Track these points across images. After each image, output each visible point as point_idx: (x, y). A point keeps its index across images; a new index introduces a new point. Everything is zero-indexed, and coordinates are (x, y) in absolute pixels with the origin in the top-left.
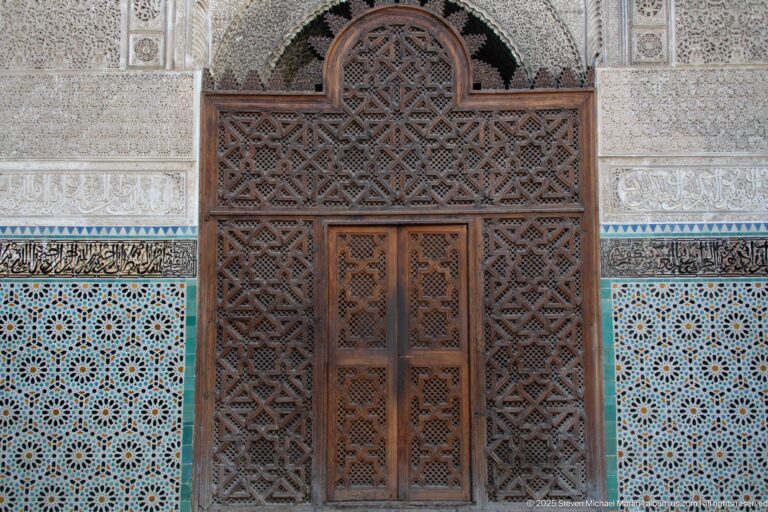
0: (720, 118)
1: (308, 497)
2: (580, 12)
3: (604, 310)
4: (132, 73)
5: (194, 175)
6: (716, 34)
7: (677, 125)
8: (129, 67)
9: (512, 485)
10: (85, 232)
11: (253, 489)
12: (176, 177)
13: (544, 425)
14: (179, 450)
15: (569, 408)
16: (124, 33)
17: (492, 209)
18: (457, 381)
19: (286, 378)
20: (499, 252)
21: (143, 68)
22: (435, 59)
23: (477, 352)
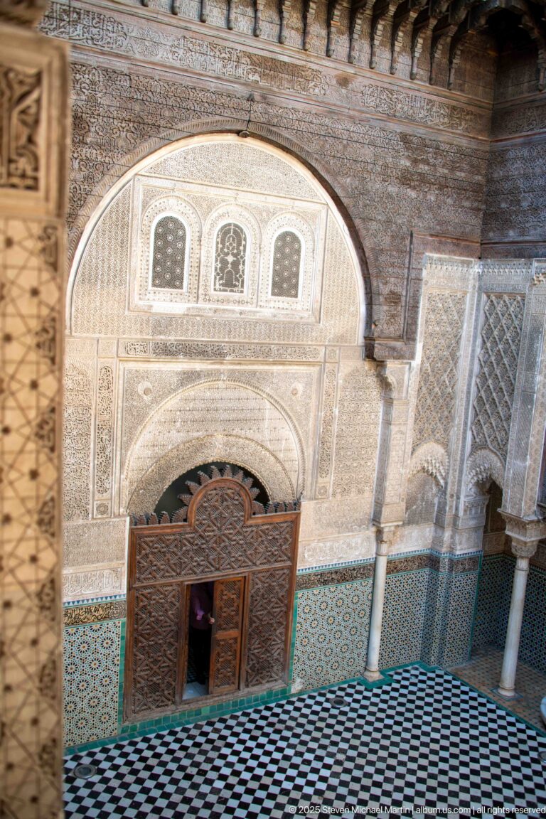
0: (344, 520)
1: (174, 703)
2: (296, 471)
3: (295, 604)
4: (95, 522)
5: (125, 569)
6: (347, 484)
7: (329, 525)
8: (93, 518)
9: (255, 680)
10: (71, 604)
11: (150, 704)
12: (115, 570)
13: (268, 654)
14: (117, 695)
15: (279, 646)
16: (91, 501)
17: (255, 568)
18: (236, 642)
19: (165, 655)
20: (257, 587)
21: (100, 518)
22: (237, 502)
23: (245, 630)
